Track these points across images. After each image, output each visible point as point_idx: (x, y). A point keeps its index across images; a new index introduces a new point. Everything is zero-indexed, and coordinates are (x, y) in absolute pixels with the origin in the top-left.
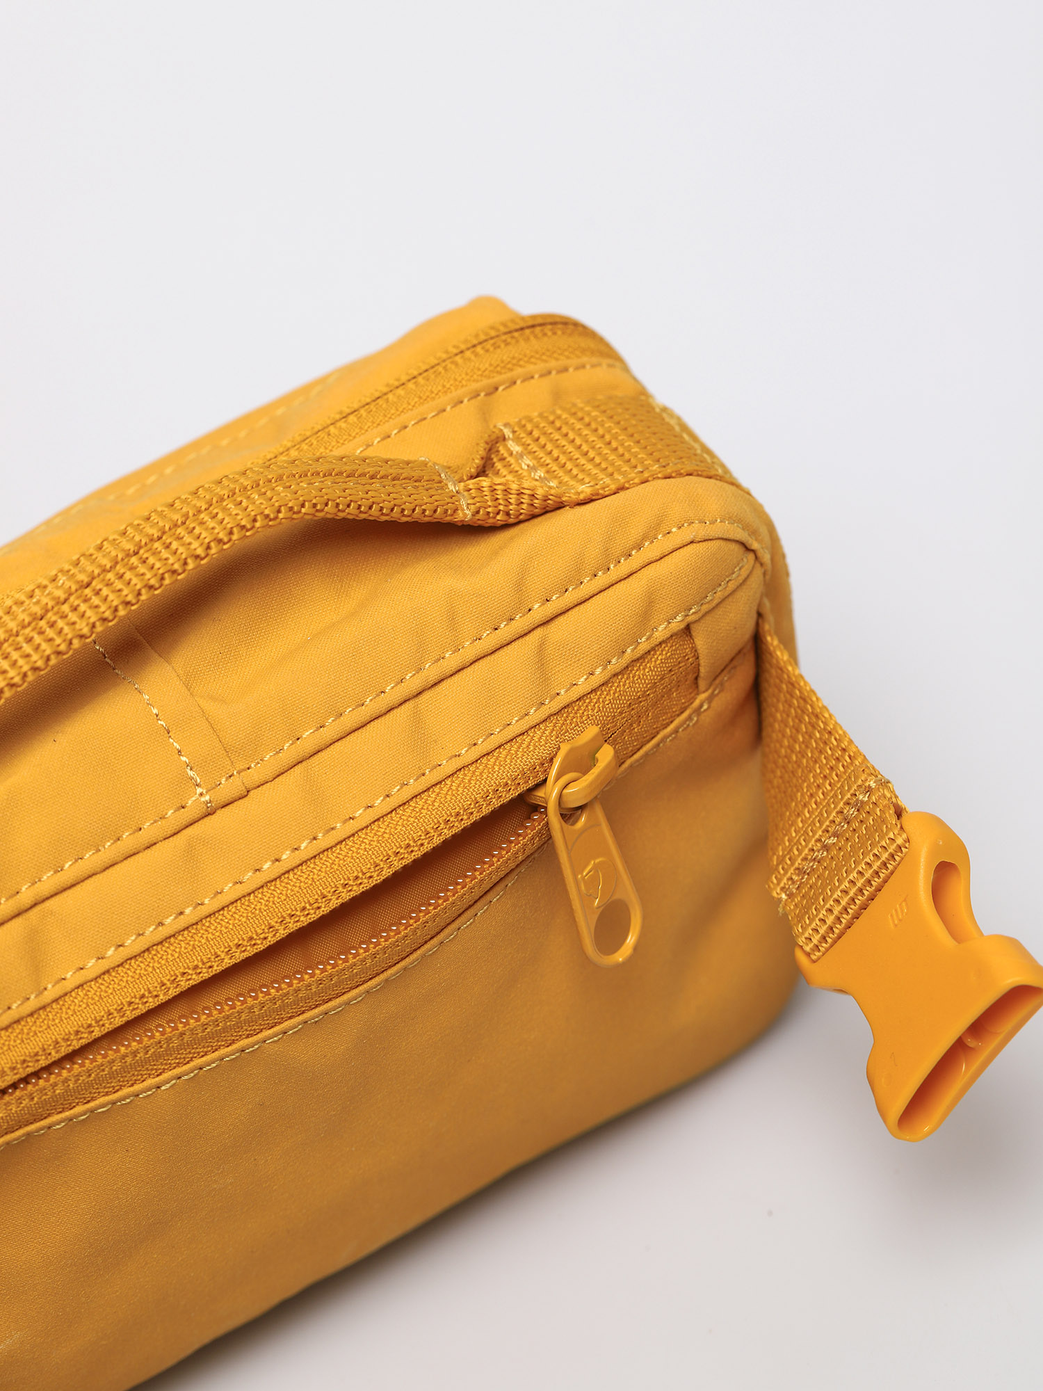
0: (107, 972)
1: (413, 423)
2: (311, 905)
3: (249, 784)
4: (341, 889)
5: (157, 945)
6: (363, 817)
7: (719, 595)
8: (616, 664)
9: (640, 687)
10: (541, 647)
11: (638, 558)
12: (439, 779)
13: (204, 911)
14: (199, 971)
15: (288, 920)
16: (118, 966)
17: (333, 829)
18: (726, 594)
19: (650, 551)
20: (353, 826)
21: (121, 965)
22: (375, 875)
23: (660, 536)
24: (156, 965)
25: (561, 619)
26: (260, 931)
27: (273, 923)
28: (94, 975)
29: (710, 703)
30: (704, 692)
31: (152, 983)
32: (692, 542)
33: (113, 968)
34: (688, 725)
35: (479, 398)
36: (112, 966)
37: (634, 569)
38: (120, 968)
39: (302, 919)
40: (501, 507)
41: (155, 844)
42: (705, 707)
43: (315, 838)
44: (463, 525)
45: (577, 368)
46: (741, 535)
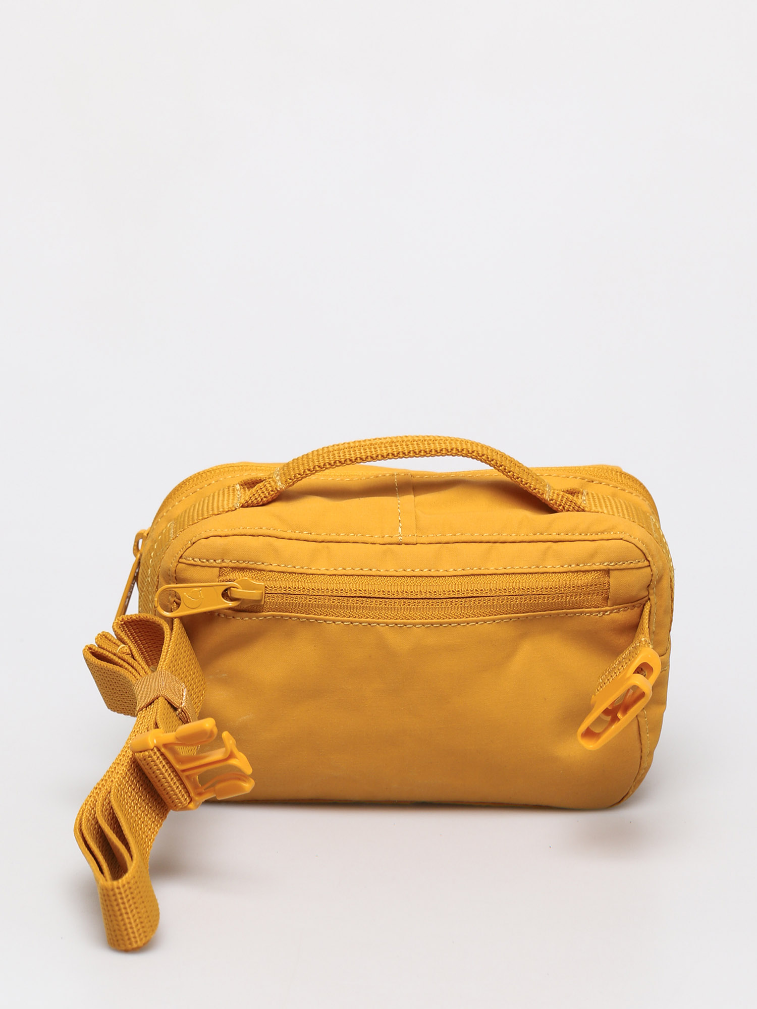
0: (335, 575)
1: (555, 475)
2: (415, 592)
3: (418, 542)
4: (428, 592)
5: (357, 576)
6: (451, 572)
7: (624, 566)
8: (574, 567)
9: (580, 583)
10: (548, 548)
11: (600, 536)
12: (485, 573)
13: (379, 573)
14: (365, 592)
15: (404, 593)
16: (340, 575)
17: (438, 571)
18: (628, 567)
19: (605, 536)
20: (446, 574)
21: (341, 575)
22: (442, 594)
23: (612, 533)
24: (353, 582)
25: (560, 543)
26: (393, 591)
27: (399, 591)
28: (330, 574)
29: (610, 613)
30: (609, 607)
31: (347, 587)
32: (621, 539)
33: (338, 575)
34: (597, 615)
35: (583, 481)
36: (338, 574)
37: (596, 539)
38: (340, 577)
39: (409, 595)
40: (563, 504)
41: (375, 544)
42: (608, 613)
43: (430, 570)
44: (544, 503)
45: (629, 492)
46: (643, 548)
